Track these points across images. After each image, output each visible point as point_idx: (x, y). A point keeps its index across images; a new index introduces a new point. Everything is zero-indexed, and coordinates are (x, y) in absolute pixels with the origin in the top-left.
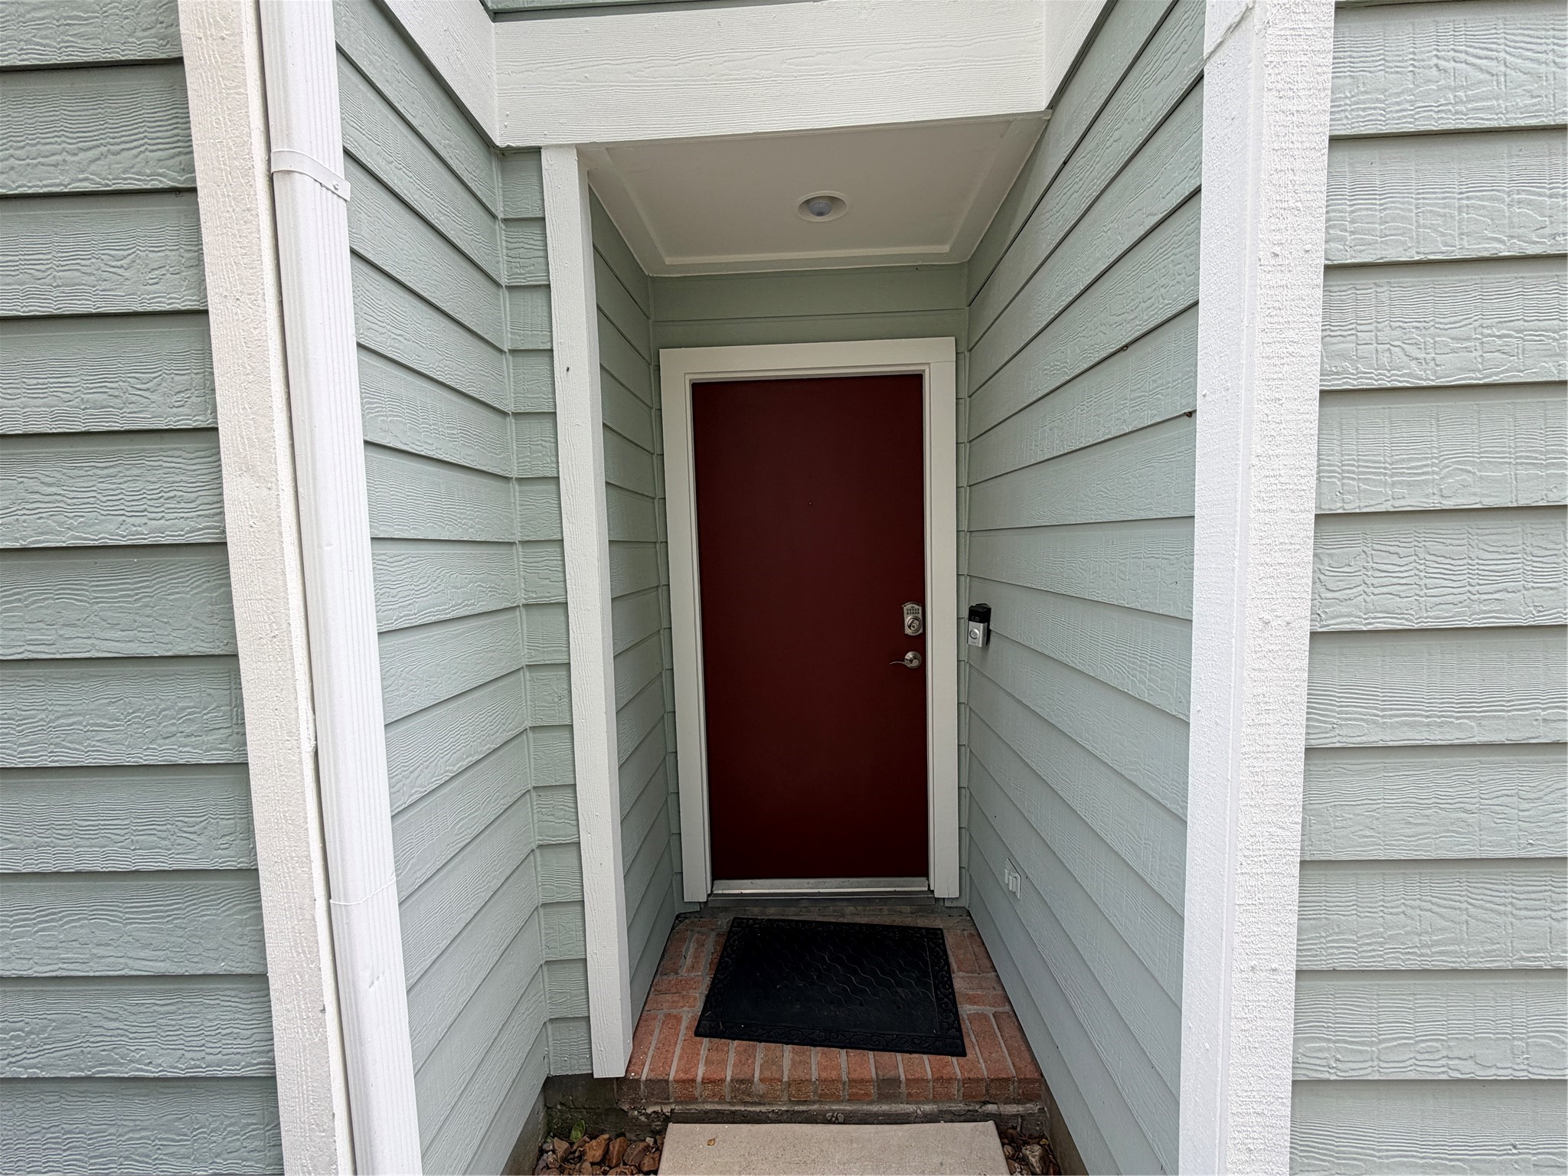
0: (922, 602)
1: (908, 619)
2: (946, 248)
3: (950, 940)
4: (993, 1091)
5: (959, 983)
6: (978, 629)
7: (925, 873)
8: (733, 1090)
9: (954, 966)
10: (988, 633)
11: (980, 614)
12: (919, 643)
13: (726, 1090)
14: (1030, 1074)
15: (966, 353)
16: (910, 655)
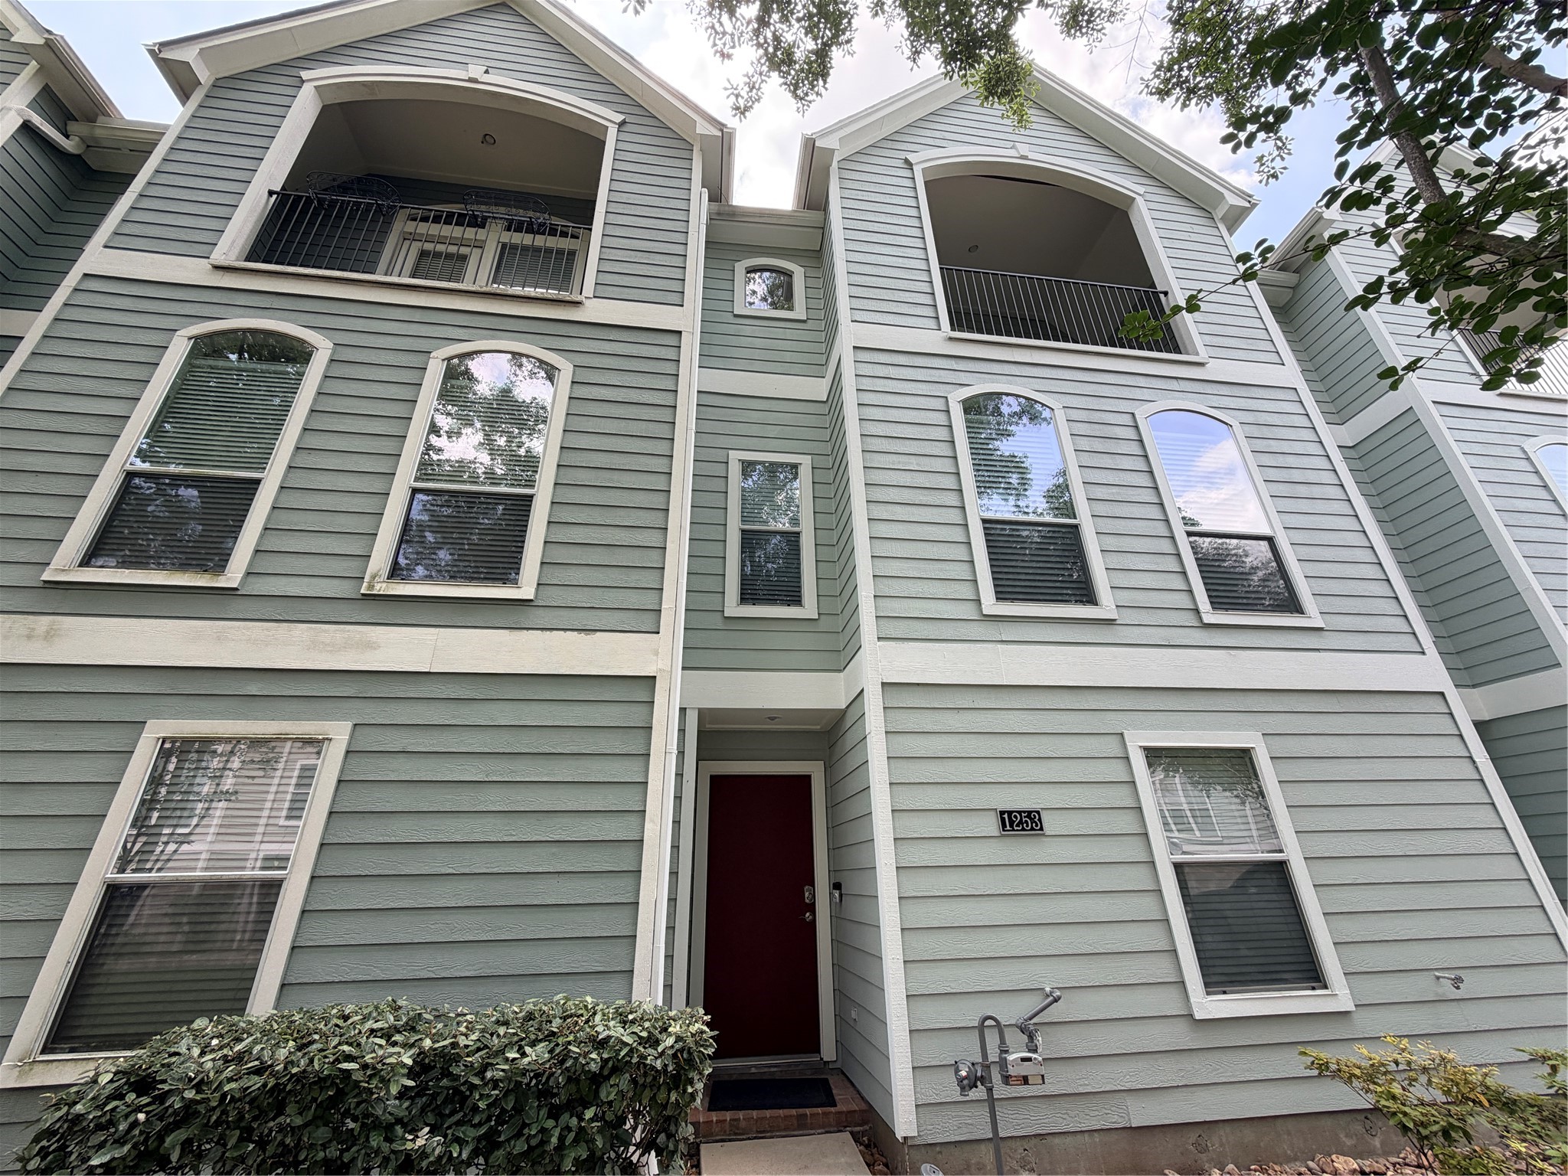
0: (813, 884)
1: (807, 894)
2: (819, 727)
3: (831, 1082)
4: (849, 1119)
5: (834, 1092)
6: (837, 894)
7: (819, 1052)
8: (731, 1125)
9: (833, 1087)
10: (841, 895)
11: (837, 886)
12: (812, 907)
13: (727, 1127)
14: (864, 1106)
15: (829, 769)
16: (808, 914)
